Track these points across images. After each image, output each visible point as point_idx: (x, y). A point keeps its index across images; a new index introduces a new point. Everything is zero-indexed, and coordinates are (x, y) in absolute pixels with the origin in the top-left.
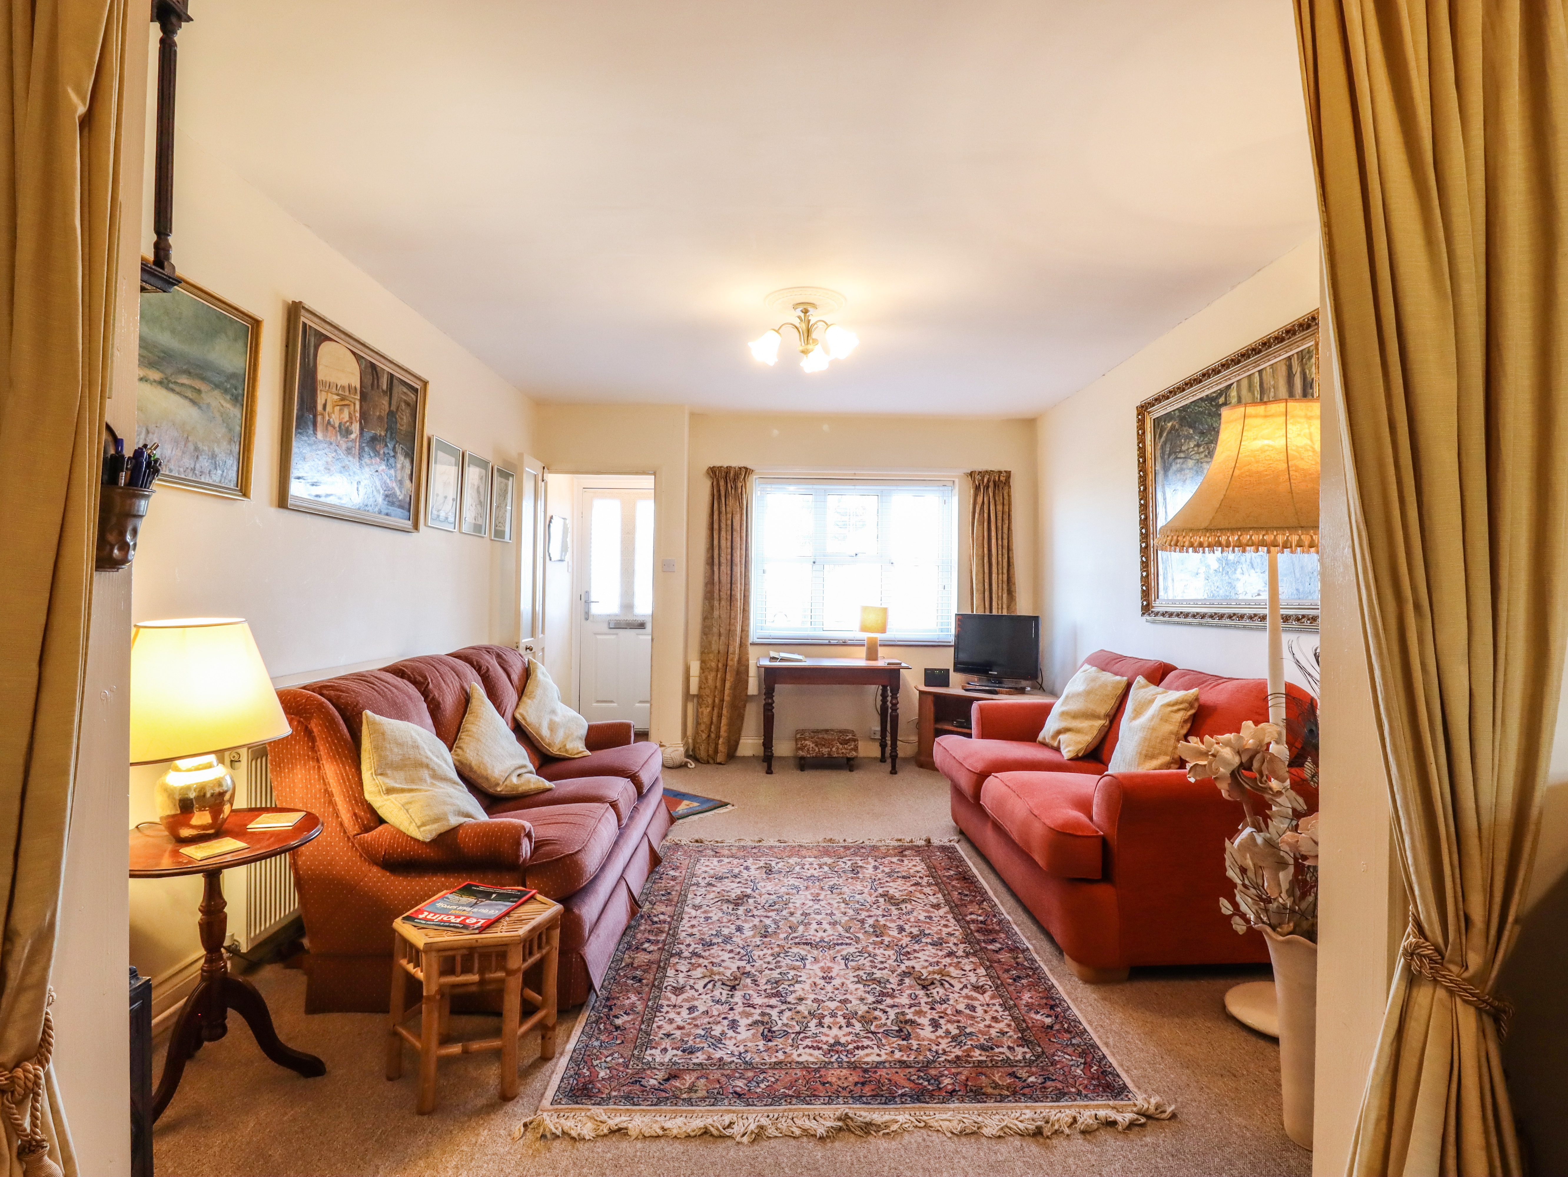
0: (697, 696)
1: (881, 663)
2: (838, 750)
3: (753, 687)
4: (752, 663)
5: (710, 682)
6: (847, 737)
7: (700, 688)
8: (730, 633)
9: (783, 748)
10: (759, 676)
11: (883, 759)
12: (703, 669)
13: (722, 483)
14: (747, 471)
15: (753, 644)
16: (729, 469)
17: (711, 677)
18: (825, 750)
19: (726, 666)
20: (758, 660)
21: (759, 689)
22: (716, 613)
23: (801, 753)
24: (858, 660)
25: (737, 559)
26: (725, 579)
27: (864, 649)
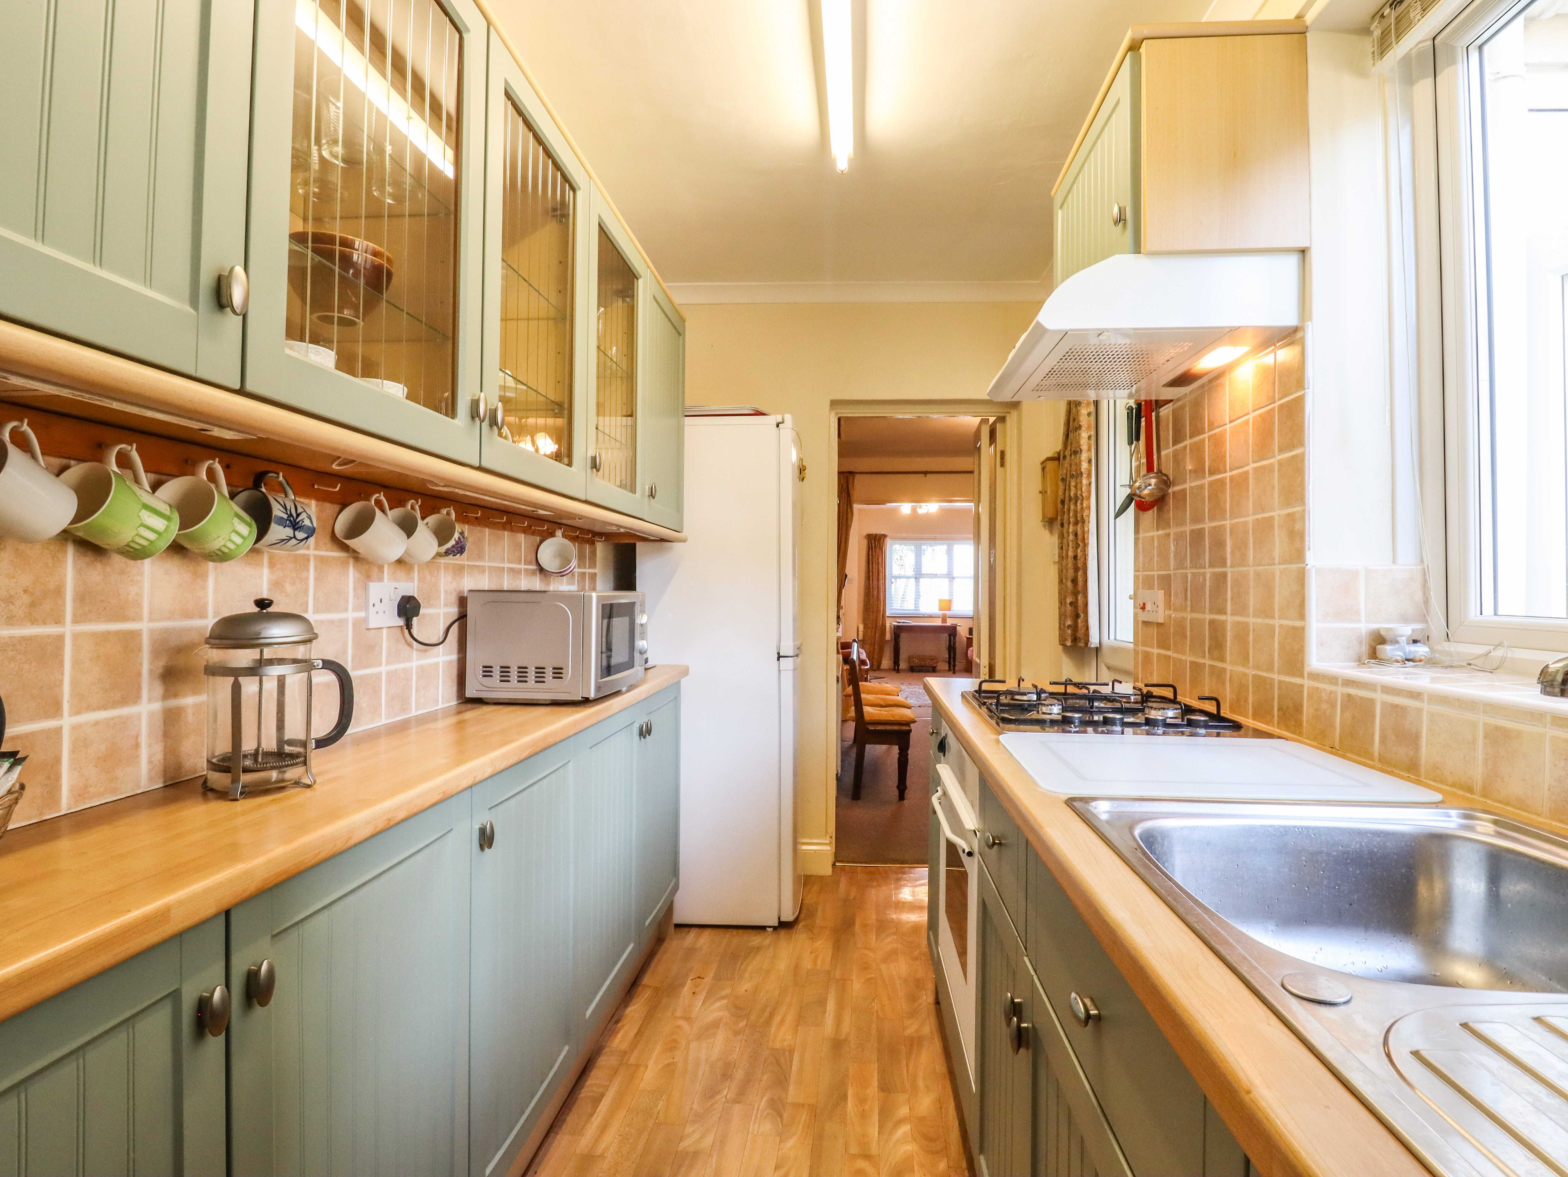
0: (862, 641)
1: (948, 624)
2: (928, 663)
3: (888, 636)
4: (888, 625)
5: (869, 633)
6: (932, 658)
7: (864, 636)
8: (878, 611)
9: (903, 665)
10: (891, 632)
11: (949, 670)
12: (864, 627)
13: (873, 542)
14: (884, 536)
15: (888, 617)
16: (876, 535)
17: (869, 631)
18: (923, 663)
19: (876, 626)
20: (889, 624)
21: (891, 637)
22: (871, 601)
23: (912, 665)
24: (938, 623)
25: (881, 577)
26: (875, 586)
27: (940, 619)
